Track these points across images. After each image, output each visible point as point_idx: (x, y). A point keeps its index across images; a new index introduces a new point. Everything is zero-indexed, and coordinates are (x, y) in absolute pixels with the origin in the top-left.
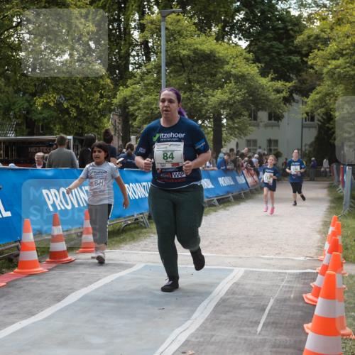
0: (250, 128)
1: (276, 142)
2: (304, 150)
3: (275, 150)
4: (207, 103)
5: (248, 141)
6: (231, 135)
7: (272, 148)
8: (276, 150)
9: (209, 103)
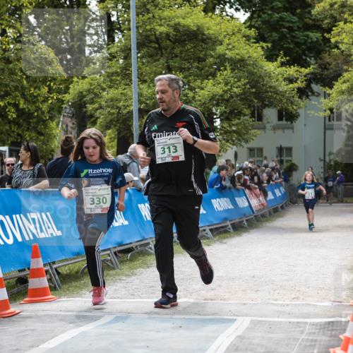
0: (253, 131)
1: (289, 150)
2: (327, 160)
3: (287, 161)
4: (194, 98)
5: (251, 150)
6: (227, 141)
7: (285, 158)
8: (291, 161)
9: (197, 98)
